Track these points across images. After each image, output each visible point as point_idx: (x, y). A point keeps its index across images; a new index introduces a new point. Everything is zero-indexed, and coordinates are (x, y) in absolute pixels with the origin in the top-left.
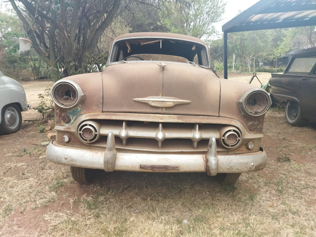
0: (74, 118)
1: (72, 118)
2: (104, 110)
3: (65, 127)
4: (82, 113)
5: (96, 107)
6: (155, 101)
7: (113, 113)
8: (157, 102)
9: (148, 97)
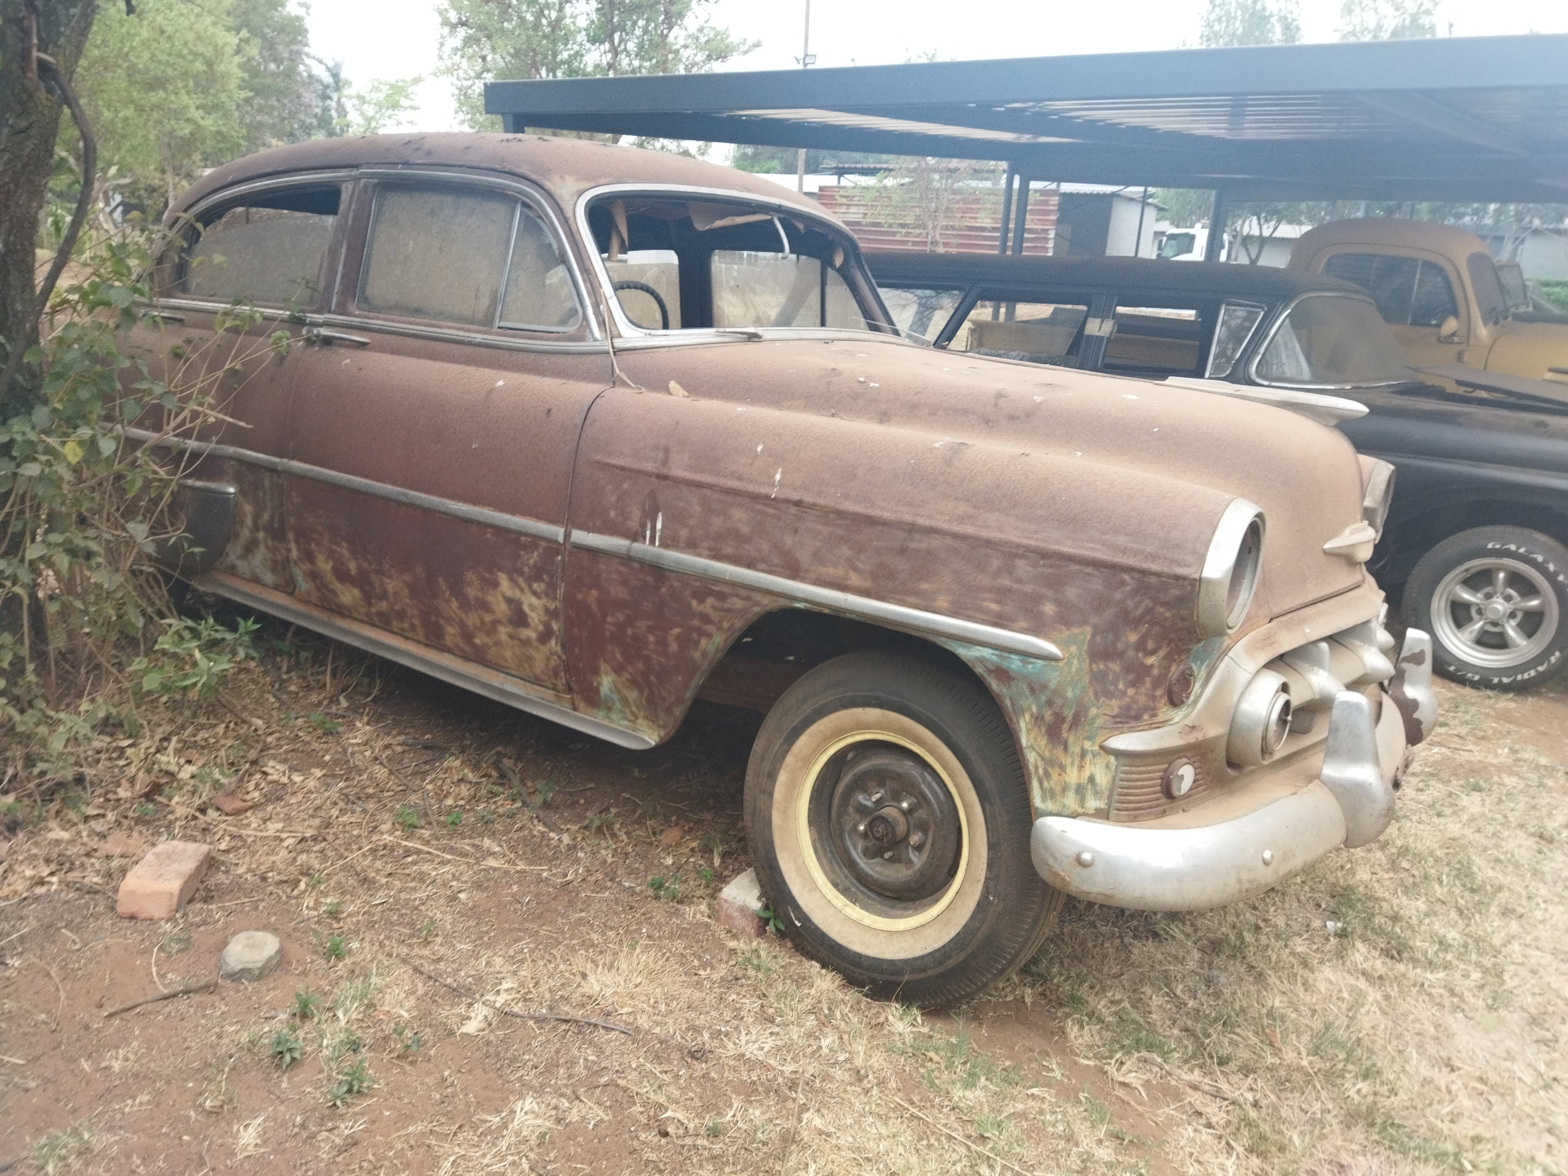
0: (1205, 670)
1: (1198, 676)
3: (1176, 729)
4: (1227, 641)
9: (1348, 531)
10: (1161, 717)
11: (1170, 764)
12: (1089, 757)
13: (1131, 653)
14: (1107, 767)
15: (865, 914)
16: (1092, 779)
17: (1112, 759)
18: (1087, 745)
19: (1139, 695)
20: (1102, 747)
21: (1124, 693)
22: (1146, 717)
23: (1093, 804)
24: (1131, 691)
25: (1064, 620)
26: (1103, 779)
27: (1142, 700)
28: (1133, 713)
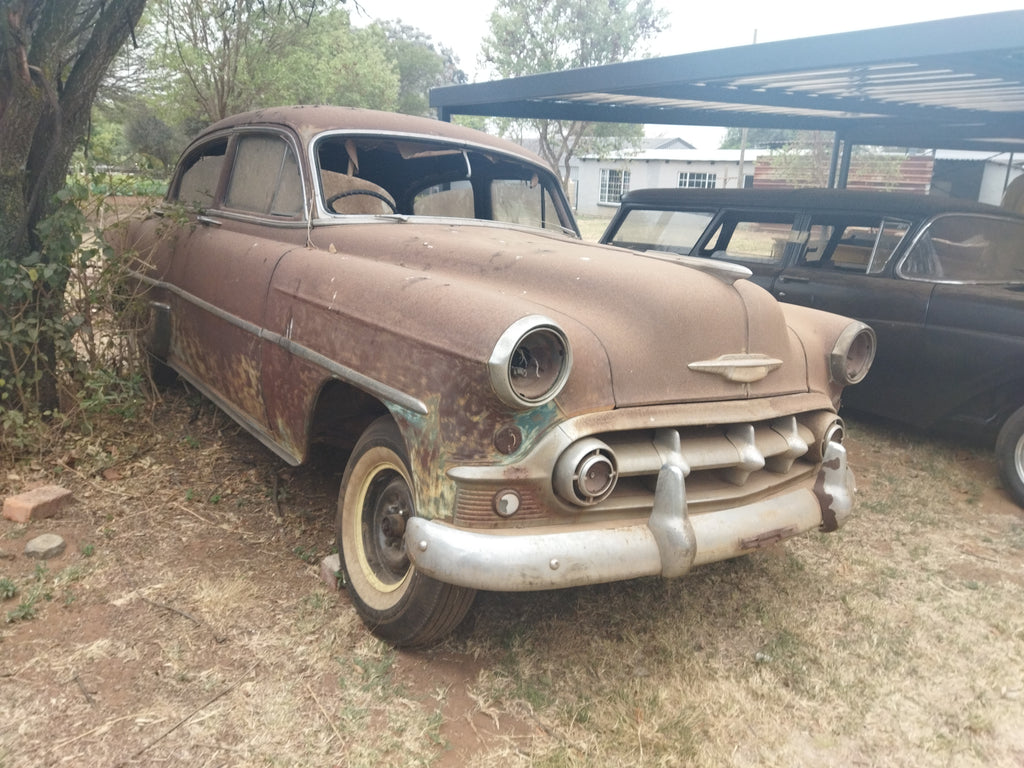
0: (534, 434)
1: (527, 437)
2: (620, 402)
3: (505, 468)
4: (559, 416)
5: (595, 396)
6: (737, 367)
7: (645, 409)
8: (743, 370)
9: (721, 358)
10: (490, 459)
11: (499, 492)
12: (440, 480)
13: (462, 412)
14: (451, 488)
15: (376, 579)
16: (442, 495)
17: (454, 483)
18: (439, 472)
19: (472, 442)
20: (447, 474)
21: (459, 439)
22: (476, 457)
23: (444, 512)
24: (463, 438)
25: (430, 389)
26: (449, 496)
27: (472, 445)
28: (466, 453)
